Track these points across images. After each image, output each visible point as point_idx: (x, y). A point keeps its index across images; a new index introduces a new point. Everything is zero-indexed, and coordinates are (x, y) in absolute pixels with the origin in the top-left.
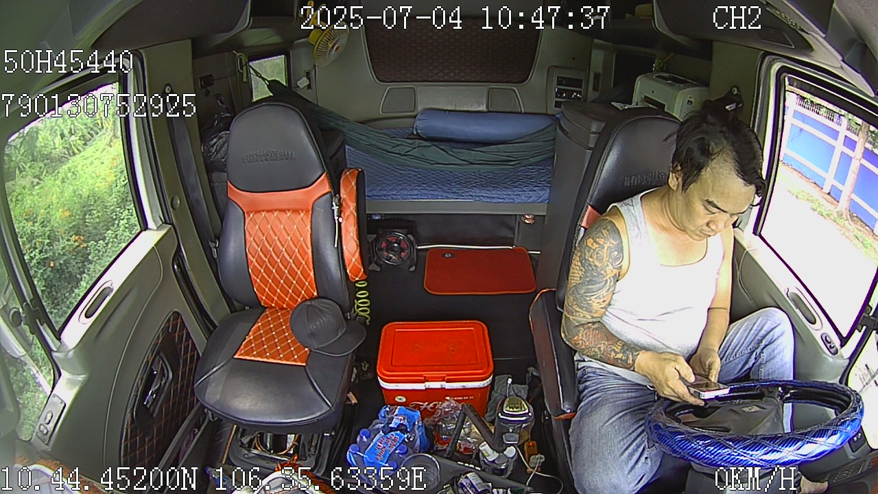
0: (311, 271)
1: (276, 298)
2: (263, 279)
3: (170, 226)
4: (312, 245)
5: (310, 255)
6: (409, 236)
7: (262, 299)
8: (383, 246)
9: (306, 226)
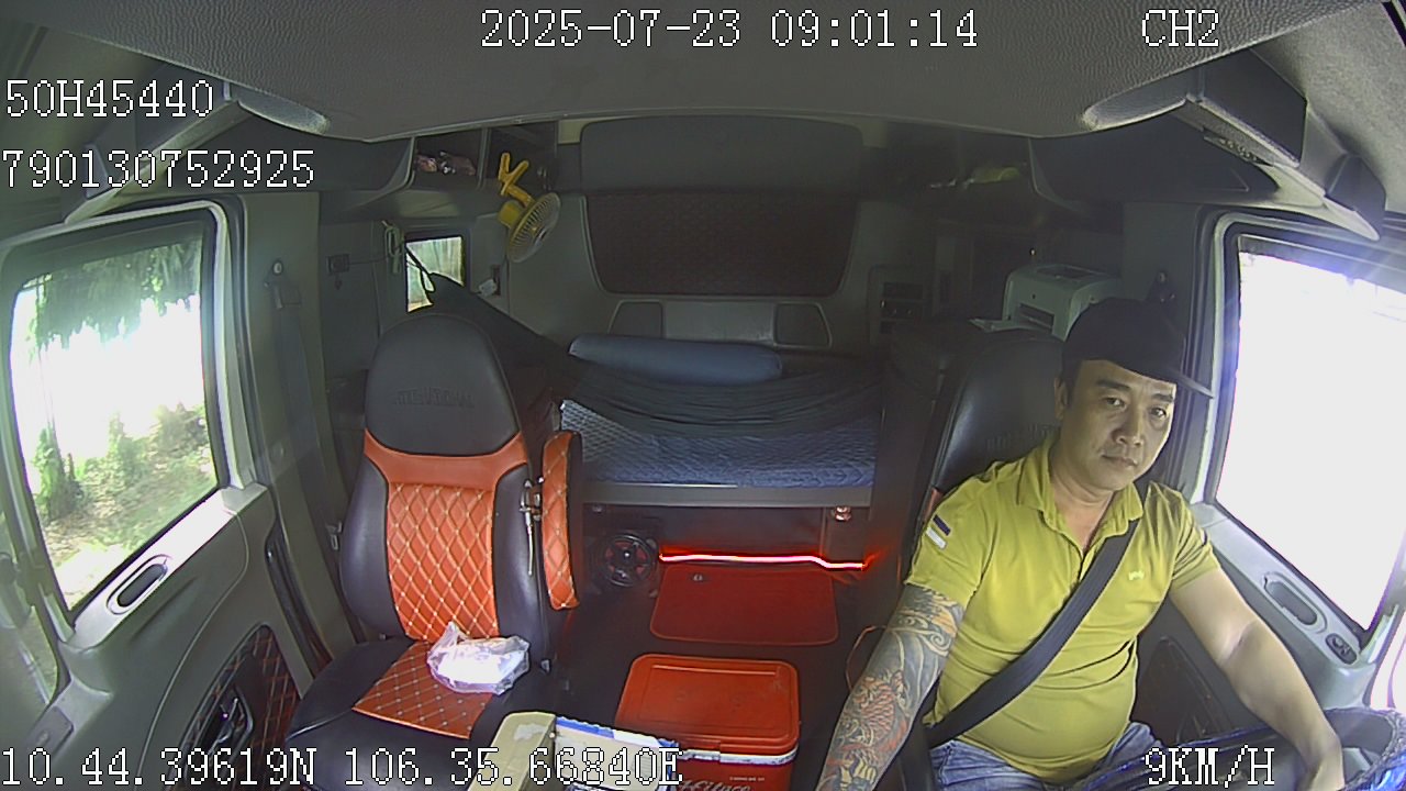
0: (489, 587)
1: (430, 626)
2: (410, 594)
3: (264, 488)
4: (493, 545)
5: (489, 562)
6: (648, 541)
7: (407, 624)
8: (607, 555)
9: (486, 515)
